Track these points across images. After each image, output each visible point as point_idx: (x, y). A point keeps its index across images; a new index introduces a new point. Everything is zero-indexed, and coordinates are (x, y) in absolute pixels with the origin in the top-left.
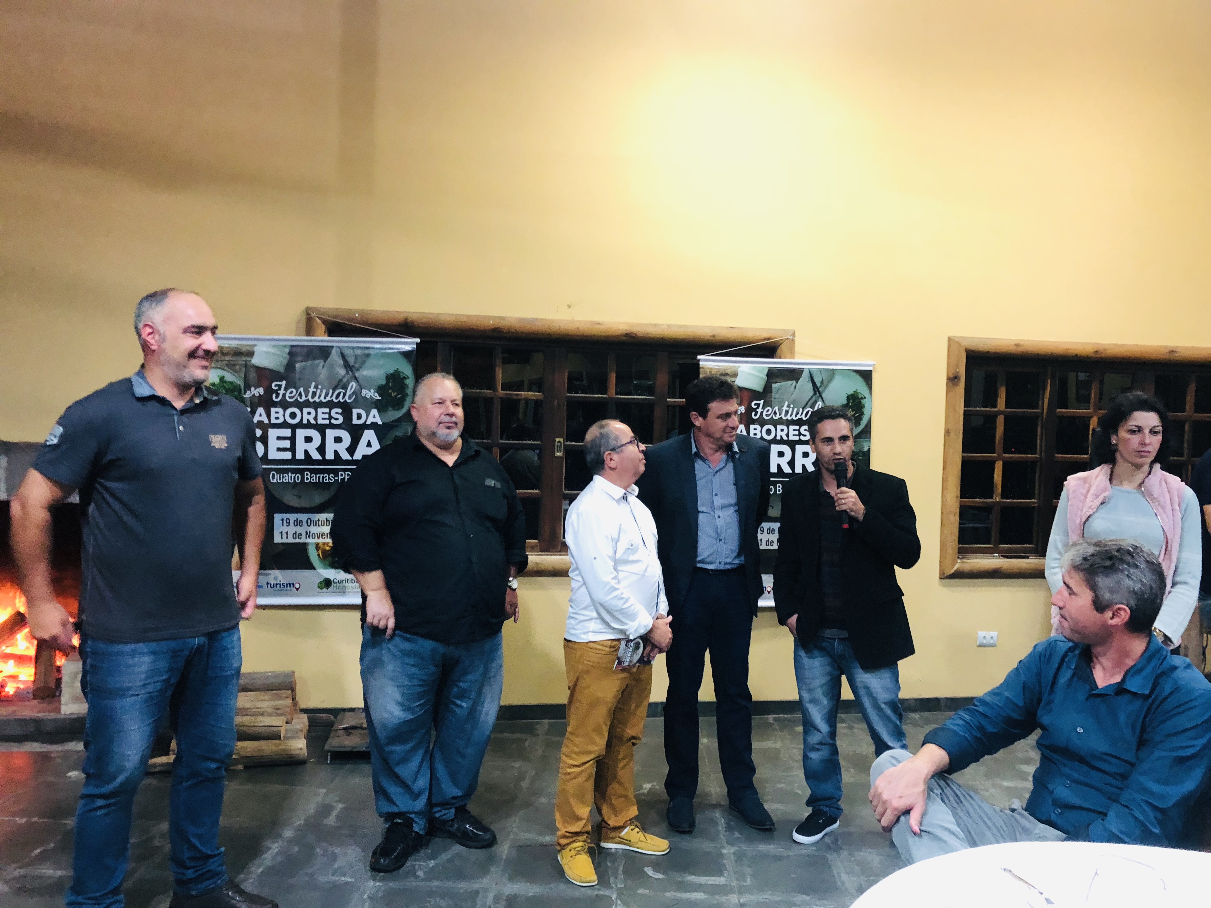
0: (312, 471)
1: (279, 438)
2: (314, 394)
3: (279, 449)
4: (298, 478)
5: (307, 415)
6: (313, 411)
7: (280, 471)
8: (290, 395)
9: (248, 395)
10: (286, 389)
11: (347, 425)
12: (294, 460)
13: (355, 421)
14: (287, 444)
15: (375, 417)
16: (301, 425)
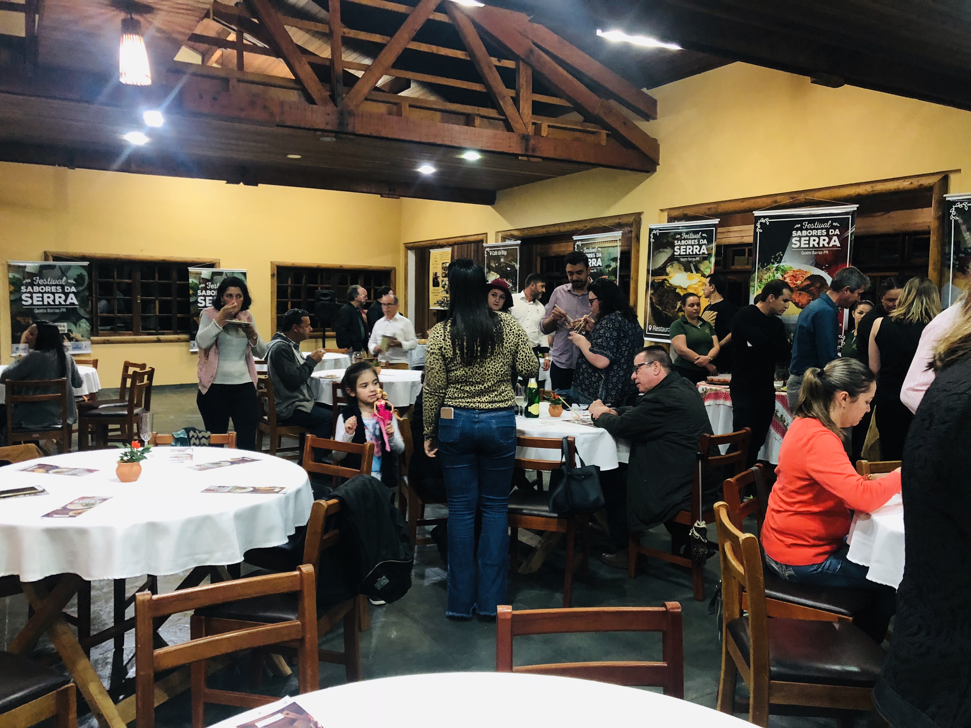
0: (50, 308)
1: (38, 297)
2: (50, 281)
3: (38, 301)
4: (45, 311)
5: (47, 289)
6: (50, 288)
7: (38, 309)
8: (41, 282)
9: (24, 282)
10: (40, 279)
11: (63, 292)
12: (43, 305)
13: (66, 291)
14: (41, 299)
15: (73, 289)
16: (45, 292)
